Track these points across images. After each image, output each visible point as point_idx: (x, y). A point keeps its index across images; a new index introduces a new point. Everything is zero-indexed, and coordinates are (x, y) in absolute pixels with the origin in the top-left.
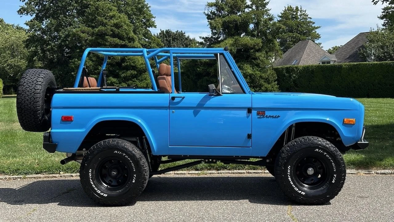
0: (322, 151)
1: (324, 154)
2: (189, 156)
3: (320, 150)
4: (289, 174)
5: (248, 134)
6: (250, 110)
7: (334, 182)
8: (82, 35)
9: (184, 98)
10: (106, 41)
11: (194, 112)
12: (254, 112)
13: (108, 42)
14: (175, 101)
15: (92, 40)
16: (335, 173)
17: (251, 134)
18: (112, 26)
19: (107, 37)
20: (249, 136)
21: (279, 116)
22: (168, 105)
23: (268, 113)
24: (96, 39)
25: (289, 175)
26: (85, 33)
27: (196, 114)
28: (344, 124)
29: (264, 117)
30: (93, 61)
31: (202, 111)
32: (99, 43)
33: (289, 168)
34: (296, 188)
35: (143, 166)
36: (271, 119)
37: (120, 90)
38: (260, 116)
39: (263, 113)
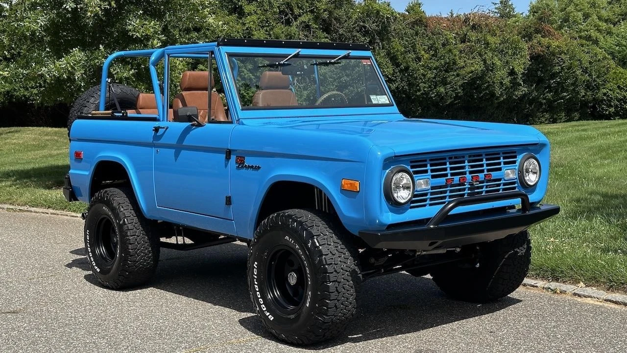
0: (293, 241)
1: (296, 247)
2: (181, 224)
3: (291, 239)
4: (256, 277)
5: (226, 197)
6: (229, 153)
7: (308, 306)
9: (167, 128)
11: (175, 153)
12: (233, 158)
14: (158, 134)
16: (309, 288)
17: (230, 197)
20: (229, 201)
21: (259, 168)
22: (150, 140)
23: (248, 161)
25: (255, 280)
27: (177, 155)
29: (242, 167)
31: (183, 152)
33: (255, 265)
34: (263, 306)
36: (250, 171)
37: (129, 115)
38: (239, 166)
39: (242, 161)
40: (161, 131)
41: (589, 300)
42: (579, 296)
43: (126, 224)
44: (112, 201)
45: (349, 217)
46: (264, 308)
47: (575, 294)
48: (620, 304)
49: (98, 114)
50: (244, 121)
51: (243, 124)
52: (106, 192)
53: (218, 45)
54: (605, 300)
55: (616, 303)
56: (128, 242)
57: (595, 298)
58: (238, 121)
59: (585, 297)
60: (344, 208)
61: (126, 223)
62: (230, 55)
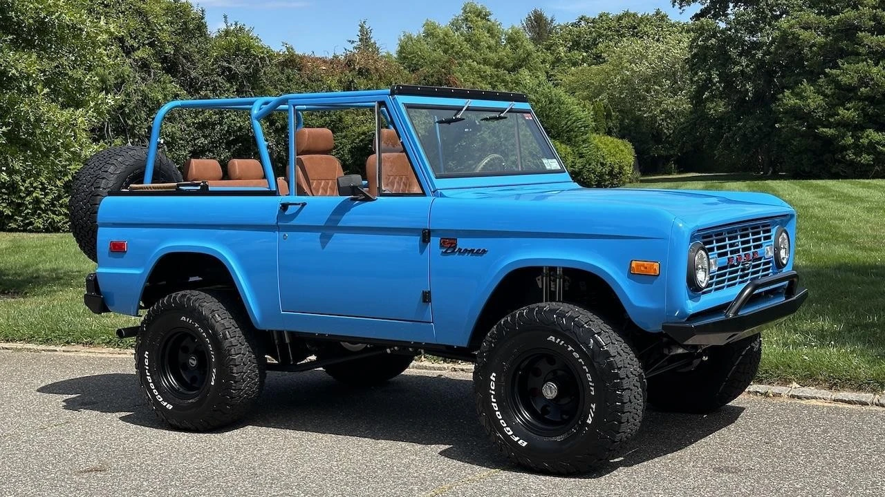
0: (563, 342)
1: (569, 349)
2: (319, 334)
3: (559, 340)
4: (493, 392)
5: (423, 292)
6: (426, 236)
7: (590, 422)
8: (805, 35)
9: (304, 204)
10: (860, 45)
11: (321, 237)
12: (435, 241)
13: (864, 46)
14: (287, 213)
15: (826, 44)
16: (593, 399)
17: (430, 292)
18: (874, 7)
19: (860, 34)
20: (426, 297)
21: (484, 251)
22: (274, 222)
23: (462, 243)
24: (836, 40)
25: (492, 396)
26: (810, 28)
27: (325, 239)
28: (632, 275)
29: (453, 252)
30: (825, 96)
31: (338, 237)
32: (842, 50)
33: (492, 377)
34: (508, 428)
35: (229, 351)
36: (467, 257)
37: (210, 189)
38: (447, 250)
39: (452, 244)
40: (291, 210)
41: (813, 402)
42: (799, 398)
43: (227, 339)
44: (200, 308)
45: (642, 308)
46: (509, 431)
47: (793, 397)
48: (855, 404)
49: (142, 188)
50: (444, 192)
51: (442, 195)
52: (184, 296)
53: (392, 93)
54: (834, 401)
55: (849, 402)
56: (231, 363)
57: (820, 398)
58: (434, 192)
59: (807, 398)
60: (633, 296)
61: (229, 337)
62: (409, 107)
